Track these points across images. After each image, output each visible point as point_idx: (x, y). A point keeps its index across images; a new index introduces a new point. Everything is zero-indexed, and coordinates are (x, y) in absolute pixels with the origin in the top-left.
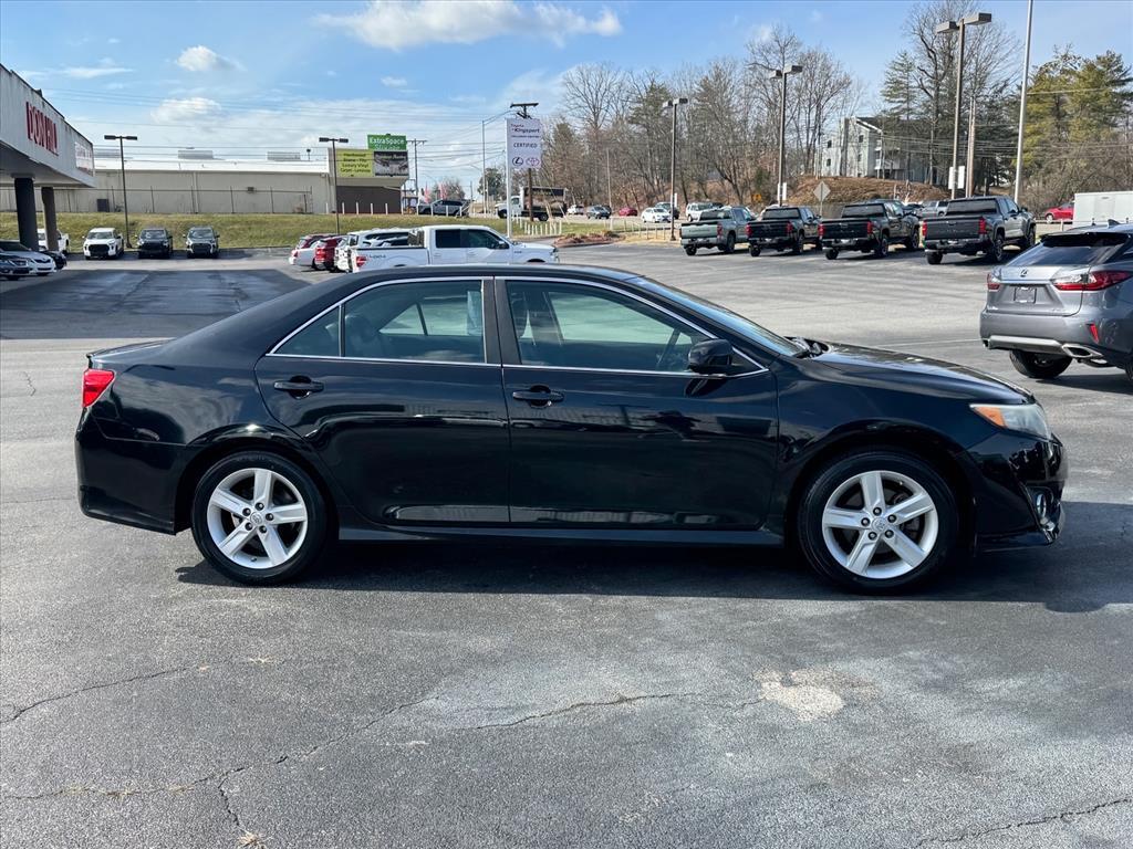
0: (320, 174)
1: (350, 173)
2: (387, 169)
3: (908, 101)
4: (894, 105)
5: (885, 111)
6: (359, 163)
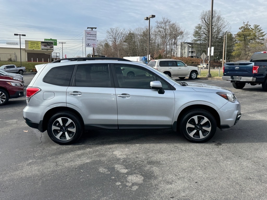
2: (46, 48)
3: (200, 37)
4: (197, 38)
5: (194, 40)
6: (36, 45)
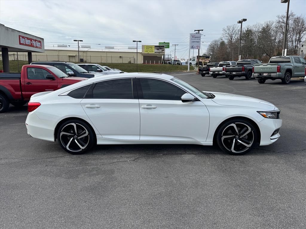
1: (148, 52)
2: (158, 51)
6: (150, 49)
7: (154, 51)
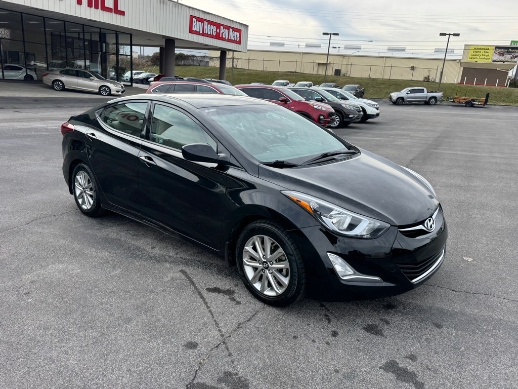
0: (455, 60)
1: (475, 60)
2: (502, 58)
6: (483, 53)
7: (490, 59)
